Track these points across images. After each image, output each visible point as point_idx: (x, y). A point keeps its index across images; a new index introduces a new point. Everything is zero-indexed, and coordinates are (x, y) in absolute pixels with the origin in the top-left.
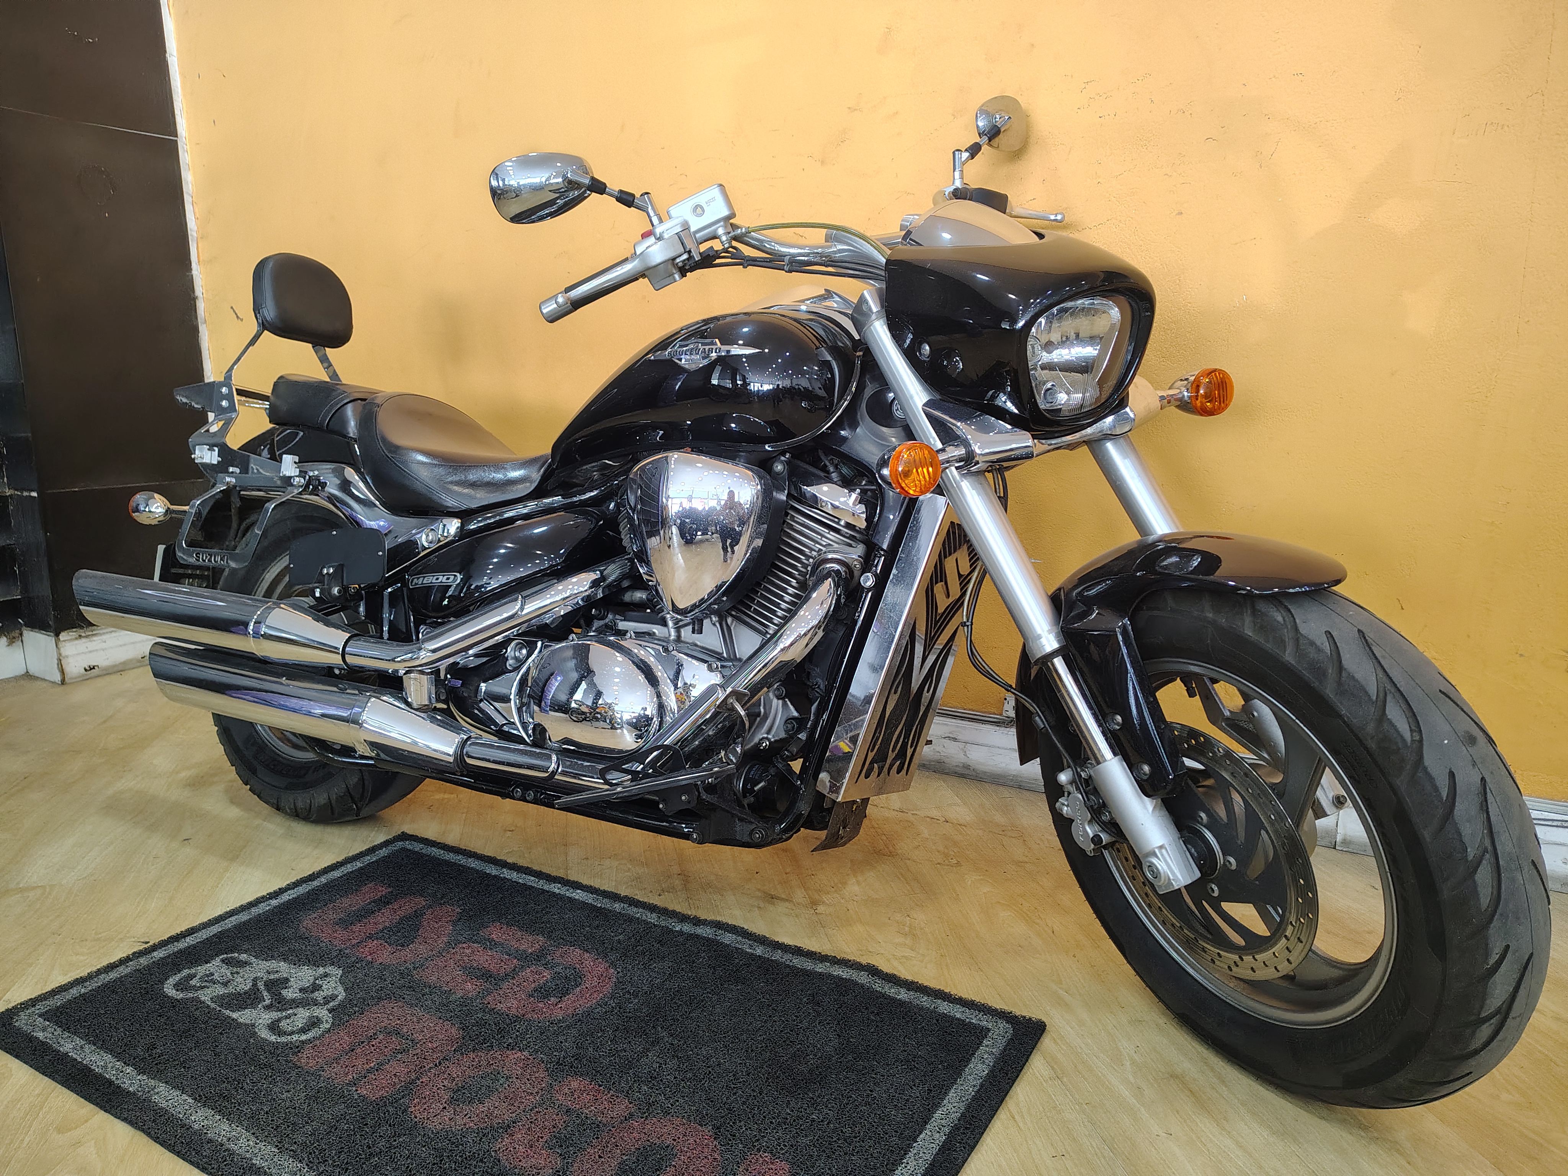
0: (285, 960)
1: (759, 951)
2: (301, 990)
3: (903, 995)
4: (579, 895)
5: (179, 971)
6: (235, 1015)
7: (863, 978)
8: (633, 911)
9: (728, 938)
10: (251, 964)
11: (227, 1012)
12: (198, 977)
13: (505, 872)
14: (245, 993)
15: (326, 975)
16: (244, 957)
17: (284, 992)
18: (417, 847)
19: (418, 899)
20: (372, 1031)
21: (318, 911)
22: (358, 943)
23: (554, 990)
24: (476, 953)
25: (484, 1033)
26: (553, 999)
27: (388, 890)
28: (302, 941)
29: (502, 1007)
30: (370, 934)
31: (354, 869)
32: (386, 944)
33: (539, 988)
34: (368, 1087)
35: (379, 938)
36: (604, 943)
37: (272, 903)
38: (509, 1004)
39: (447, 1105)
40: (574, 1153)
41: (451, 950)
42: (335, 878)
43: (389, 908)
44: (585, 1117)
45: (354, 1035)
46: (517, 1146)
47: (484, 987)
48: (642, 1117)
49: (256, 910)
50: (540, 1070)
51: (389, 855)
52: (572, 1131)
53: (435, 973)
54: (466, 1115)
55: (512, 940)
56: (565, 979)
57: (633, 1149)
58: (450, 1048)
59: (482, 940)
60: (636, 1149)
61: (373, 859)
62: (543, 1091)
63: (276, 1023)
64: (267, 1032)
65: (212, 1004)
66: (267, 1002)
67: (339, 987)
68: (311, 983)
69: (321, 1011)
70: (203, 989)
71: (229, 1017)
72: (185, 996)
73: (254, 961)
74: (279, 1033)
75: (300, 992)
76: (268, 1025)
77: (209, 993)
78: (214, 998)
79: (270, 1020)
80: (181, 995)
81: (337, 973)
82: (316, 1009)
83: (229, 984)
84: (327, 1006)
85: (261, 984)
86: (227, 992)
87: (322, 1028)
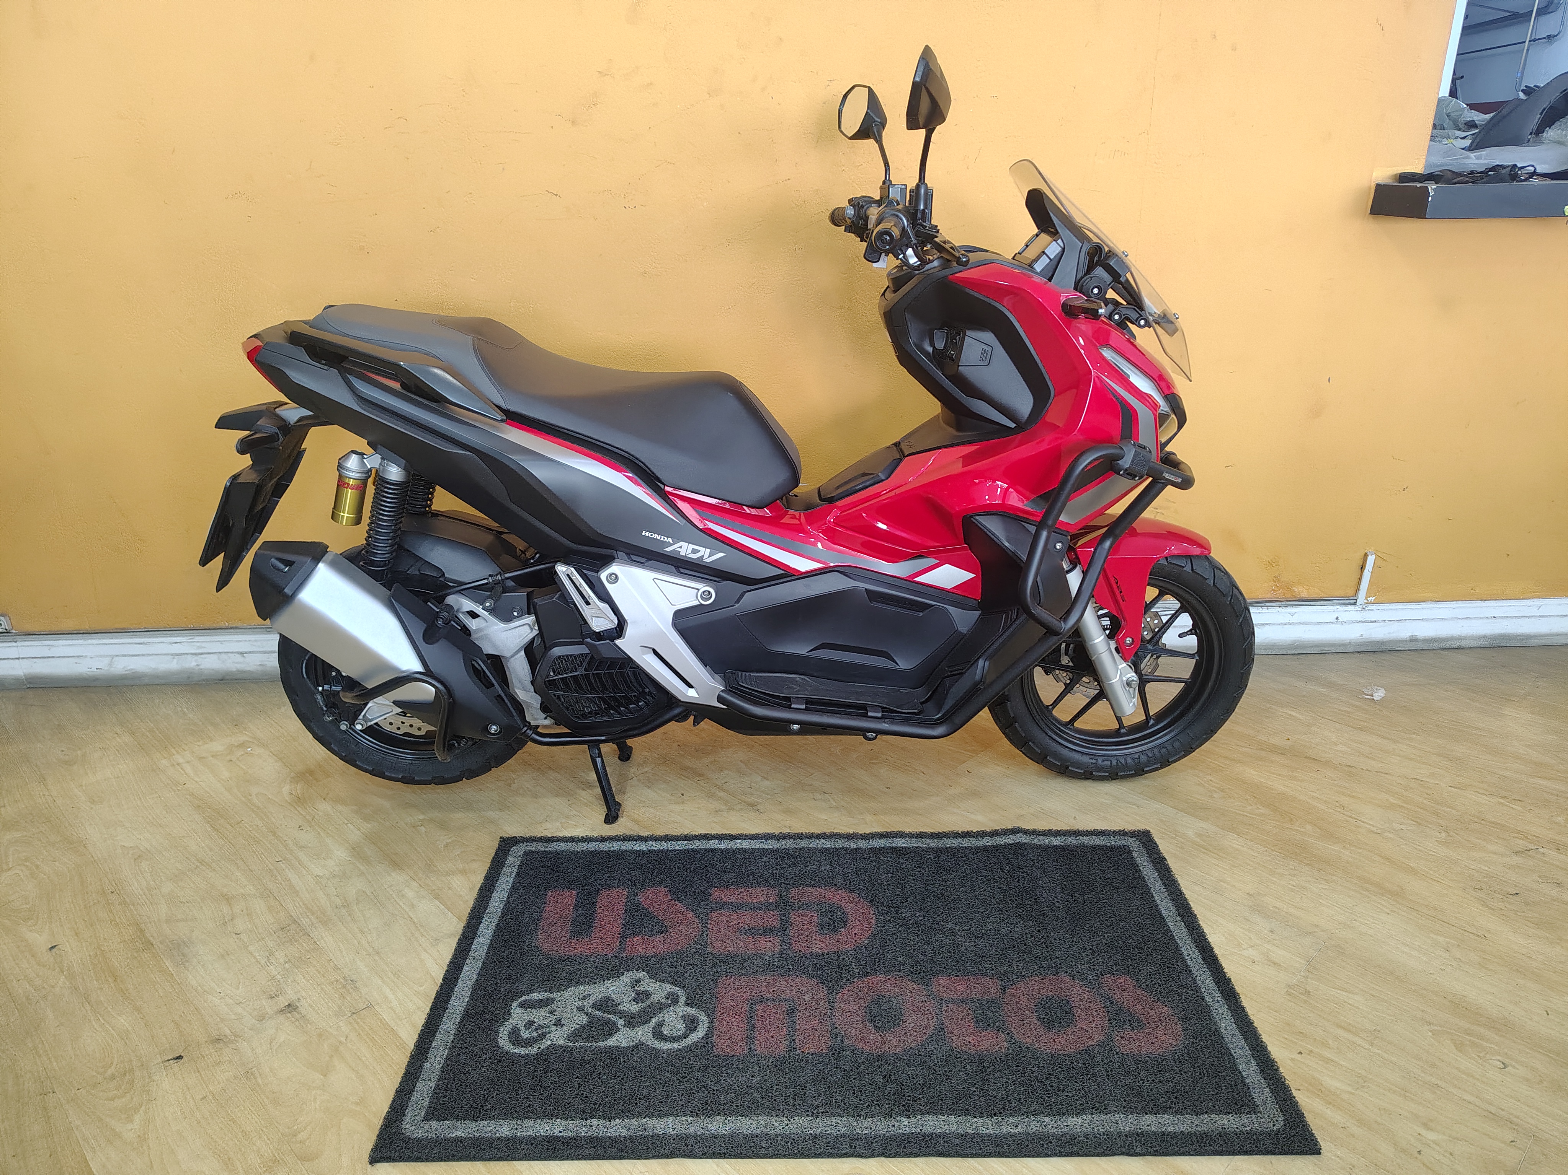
0: (578, 983)
1: (932, 843)
3: (1056, 841)
4: (744, 844)
5: (497, 1031)
6: (611, 1043)
7: (1024, 839)
8: (803, 843)
9: (901, 843)
10: (553, 1000)
11: (601, 1044)
12: (523, 1029)
13: (654, 844)
14: (589, 1022)
15: (638, 981)
16: (536, 996)
17: (621, 1008)
18: (539, 847)
19: (614, 891)
20: (745, 1006)
21: (539, 933)
22: (620, 945)
23: (834, 923)
24: (732, 917)
25: (831, 972)
26: (843, 930)
27: (574, 892)
28: (568, 962)
29: (815, 950)
30: (620, 934)
31: (510, 885)
32: (646, 937)
33: (822, 926)
34: (806, 1046)
35: (634, 935)
36: (818, 875)
37: (481, 941)
38: (817, 946)
39: (881, 1033)
40: (1003, 1025)
41: (709, 922)
42: (505, 899)
43: (601, 907)
44: (978, 1000)
45: (736, 1015)
46: (964, 1038)
47: (778, 940)
48: (1012, 985)
49: (477, 953)
50: (908, 983)
51: (521, 862)
52: (983, 1013)
53: (725, 944)
54: (905, 1033)
55: (746, 897)
56: (830, 912)
57: (1034, 1007)
58: (823, 992)
59: (722, 906)
60: (1035, 1006)
61: (515, 871)
62: (930, 996)
63: (658, 1034)
64: (662, 1043)
65: (577, 1043)
66: (621, 1022)
67: (664, 985)
68: (635, 992)
69: (682, 1009)
70: (545, 1036)
71: (610, 1046)
72: (539, 1048)
73: (551, 996)
74: (675, 1039)
75: (637, 1003)
76: (654, 1038)
77: (558, 1037)
78: (569, 1038)
79: (649, 1034)
80: (534, 1050)
81: (641, 975)
82: (675, 1010)
83: (562, 1023)
84: (679, 1003)
85: (590, 1010)
86: (573, 1029)
87: (703, 1021)
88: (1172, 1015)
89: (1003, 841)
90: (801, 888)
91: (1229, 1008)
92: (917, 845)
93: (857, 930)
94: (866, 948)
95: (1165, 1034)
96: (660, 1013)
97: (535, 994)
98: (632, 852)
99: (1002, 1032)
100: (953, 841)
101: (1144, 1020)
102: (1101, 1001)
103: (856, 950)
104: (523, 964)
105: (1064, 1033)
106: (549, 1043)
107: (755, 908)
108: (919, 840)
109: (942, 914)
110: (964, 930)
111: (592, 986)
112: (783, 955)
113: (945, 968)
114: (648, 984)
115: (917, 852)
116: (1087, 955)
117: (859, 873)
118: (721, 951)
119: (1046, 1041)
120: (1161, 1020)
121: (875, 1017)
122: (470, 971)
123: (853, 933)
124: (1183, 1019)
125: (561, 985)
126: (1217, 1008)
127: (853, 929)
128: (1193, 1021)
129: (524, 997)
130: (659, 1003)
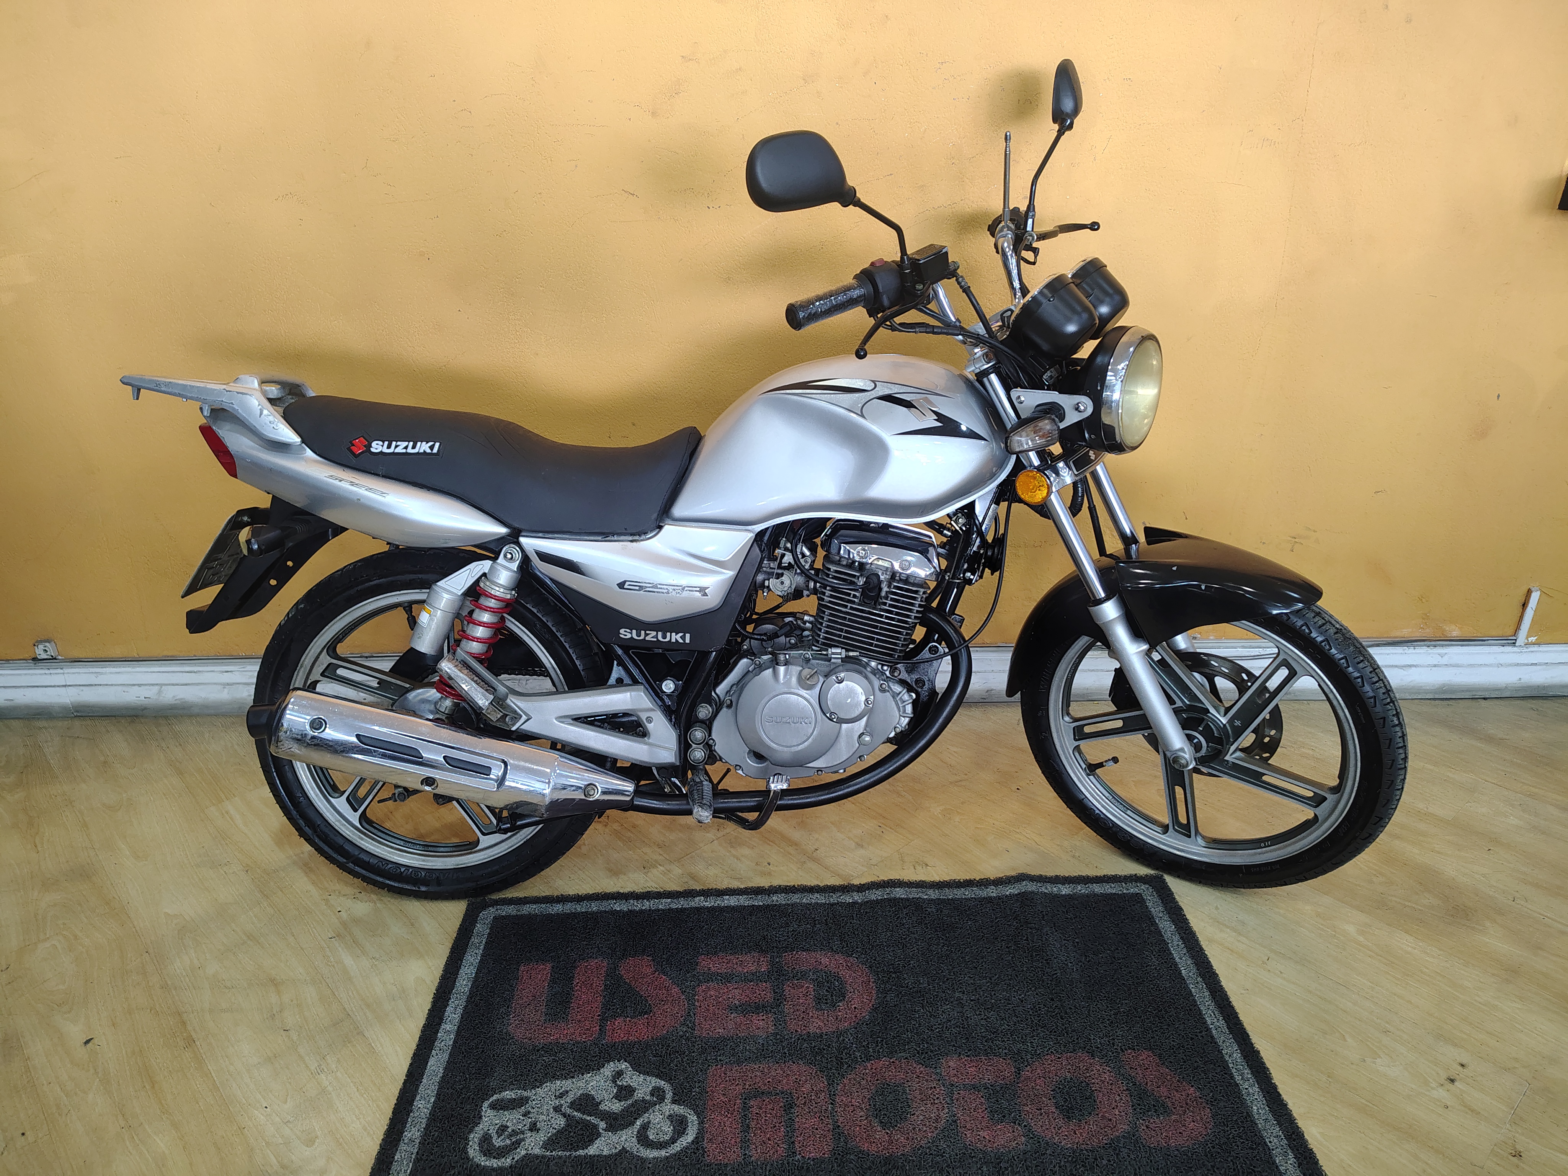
0: (555, 1077)
1: (933, 894)
2: (618, 1097)
4: (732, 901)
5: (467, 1139)
6: (592, 1150)
7: (1031, 887)
8: (795, 898)
9: (899, 893)
11: (581, 1152)
12: (495, 1136)
13: (635, 904)
14: (568, 1125)
15: (619, 1074)
16: (508, 1094)
17: (602, 1107)
18: (511, 910)
19: (593, 963)
20: (738, 1101)
21: (511, 1016)
22: (600, 1029)
23: (832, 996)
24: (722, 991)
25: (830, 1058)
26: (841, 1004)
27: (549, 966)
28: (543, 1053)
29: (812, 1029)
30: (599, 1015)
31: (479, 958)
32: (628, 1019)
33: (819, 1000)
34: (807, 1149)
35: (614, 1017)
36: (812, 937)
37: (448, 1028)
38: (815, 1024)
39: (888, 1131)
40: (1019, 1116)
41: (697, 997)
42: (474, 975)
43: (578, 983)
44: (991, 1086)
45: (728, 1113)
46: (979, 1133)
47: (772, 1019)
48: (1026, 1066)
49: (443, 1043)
50: (915, 1065)
51: (491, 929)
52: (998, 1101)
53: (714, 1025)
54: (914, 1129)
55: (735, 966)
56: (828, 982)
57: (1052, 1093)
58: (822, 1084)
59: (710, 977)
60: (1052, 1091)
61: (484, 943)
62: (939, 1080)
63: (643, 1139)
64: (648, 1151)
65: (554, 1152)
66: (602, 1125)
67: (648, 1078)
68: (617, 1088)
69: (669, 1107)
70: (520, 1144)
71: (590, 1156)
72: (513, 1159)
73: (525, 1094)
74: (661, 1145)
75: (620, 1101)
76: (639, 1144)
77: (533, 1145)
78: (546, 1146)
79: (634, 1139)
80: (507, 1162)
81: (623, 1066)
82: (661, 1109)
83: (538, 1126)
84: (666, 1101)
85: (569, 1111)
86: (550, 1134)
87: (692, 1121)
88: (1200, 1098)
89: (1010, 890)
90: (794, 953)
91: (1260, 1088)
92: (918, 896)
93: (856, 1004)
94: (867, 1024)
95: (1194, 1122)
96: (645, 1113)
97: (508, 1092)
98: (614, 913)
99: (1019, 1124)
100: (955, 891)
101: (1170, 1104)
102: (1122, 1083)
103: (856, 1028)
104: (494, 1056)
105: (1086, 1123)
106: (523, 1152)
107: (747, 980)
108: (919, 890)
109: (947, 980)
110: (972, 1001)
111: (569, 1081)
112: (778, 1037)
113: (954, 1046)
114: (633, 1078)
115: (917, 905)
116: (1106, 1027)
117: (856, 933)
118: (711, 1033)
119: (1066, 1133)
120: (1187, 1104)
121: (881, 1110)
122: (436, 1064)
123: (853, 1007)
124: (1211, 1101)
125: (536, 1080)
126: (1247, 1087)
127: (852, 1003)
128: (1222, 1104)
129: (495, 1096)
130: (644, 1100)
